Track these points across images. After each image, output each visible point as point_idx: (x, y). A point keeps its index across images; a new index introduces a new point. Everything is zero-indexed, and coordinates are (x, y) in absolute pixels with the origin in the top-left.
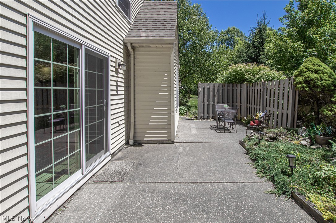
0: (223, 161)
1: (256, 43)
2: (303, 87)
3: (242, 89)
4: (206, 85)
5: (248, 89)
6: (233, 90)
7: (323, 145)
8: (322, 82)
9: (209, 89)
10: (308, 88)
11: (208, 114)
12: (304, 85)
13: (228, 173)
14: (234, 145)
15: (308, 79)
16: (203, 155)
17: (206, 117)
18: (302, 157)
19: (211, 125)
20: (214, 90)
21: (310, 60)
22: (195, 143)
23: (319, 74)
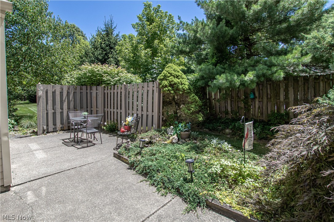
0: (111, 191)
1: (104, 45)
2: (169, 90)
3: (97, 92)
4: (50, 87)
5: (106, 92)
6: (87, 93)
7: (186, 140)
8: (182, 86)
9: (54, 93)
10: (173, 91)
11: (55, 124)
12: (169, 88)
13: (129, 208)
14: (109, 161)
15: (172, 83)
16: (77, 192)
17: (51, 129)
18: (187, 156)
19: (63, 140)
20: (61, 93)
21: (171, 66)
22: (52, 175)
23: (179, 79)
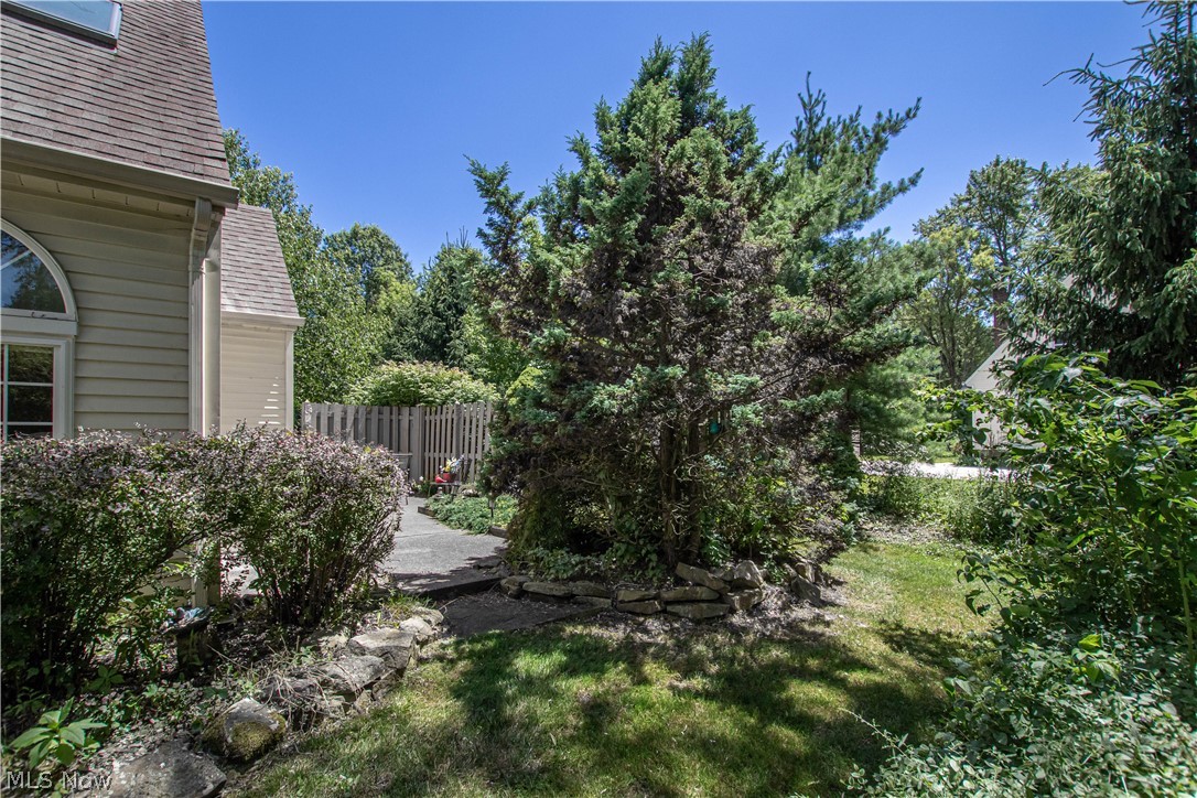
1: (442, 305)
3: (411, 418)
4: (322, 409)
5: (427, 418)
6: (391, 420)
9: (331, 419)
20: (344, 420)
